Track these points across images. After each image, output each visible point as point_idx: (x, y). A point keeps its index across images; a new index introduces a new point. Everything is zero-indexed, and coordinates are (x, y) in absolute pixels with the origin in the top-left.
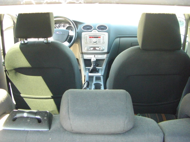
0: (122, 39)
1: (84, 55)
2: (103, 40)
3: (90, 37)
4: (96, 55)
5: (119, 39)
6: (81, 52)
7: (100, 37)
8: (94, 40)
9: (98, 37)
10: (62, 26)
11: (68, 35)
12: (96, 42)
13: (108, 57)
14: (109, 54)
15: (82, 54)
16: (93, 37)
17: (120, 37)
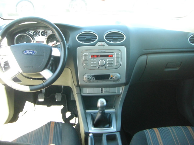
0: (151, 57)
1: (81, 88)
2: (118, 60)
3: (93, 56)
4: (103, 89)
5: (145, 57)
6: (76, 84)
7: (111, 56)
8: (101, 61)
9: (107, 56)
10: (40, 34)
11: (51, 56)
12: (105, 65)
13: (127, 90)
14: (128, 86)
15: (78, 88)
16: (98, 56)
17: (147, 54)
